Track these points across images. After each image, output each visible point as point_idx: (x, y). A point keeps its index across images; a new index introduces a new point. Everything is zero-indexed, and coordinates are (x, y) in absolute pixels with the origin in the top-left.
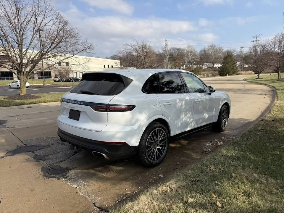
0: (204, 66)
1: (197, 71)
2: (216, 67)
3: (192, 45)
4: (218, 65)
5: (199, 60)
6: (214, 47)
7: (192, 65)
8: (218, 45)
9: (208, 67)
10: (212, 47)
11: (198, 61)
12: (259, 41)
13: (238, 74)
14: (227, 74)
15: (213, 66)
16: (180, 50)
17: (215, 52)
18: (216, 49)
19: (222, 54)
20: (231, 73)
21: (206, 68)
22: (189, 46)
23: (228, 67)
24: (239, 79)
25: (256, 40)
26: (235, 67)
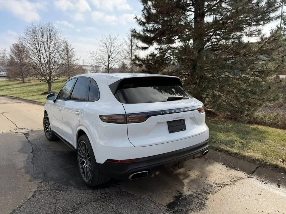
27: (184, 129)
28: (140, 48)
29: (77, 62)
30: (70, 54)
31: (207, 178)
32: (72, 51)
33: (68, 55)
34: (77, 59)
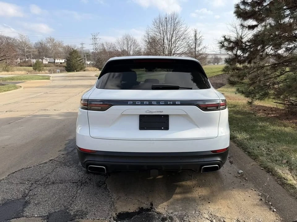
0: (44, 61)
1: (37, 66)
2: (57, 62)
3: (24, 35)
4: (60, 60)
5: (36, 53)
6: (53, 40)
7: (29, 59)
8: (57, 39)
9: (49, 62)
10: (50, 40)
11: (36, 55)
12: (97, 39)
13: (84, 71)
14: (74, 70)
15: (55, 61)
16: (10, 39)
17: (55, 46)
18: (56, 42)
19: (62, 49)
20: (78, 69)
21: (47, 63)
22: (21, 36)
23: (75, 63)
24: (91, 76)
25: (95, 38)
26: (82, 63)
27: (163, 128)
28: (247, 27)
29: (204, 50)
30: (198, 42)
31: (209, 203)
32: (201, 38)
33: (196, 44)
34: (205, 47)
